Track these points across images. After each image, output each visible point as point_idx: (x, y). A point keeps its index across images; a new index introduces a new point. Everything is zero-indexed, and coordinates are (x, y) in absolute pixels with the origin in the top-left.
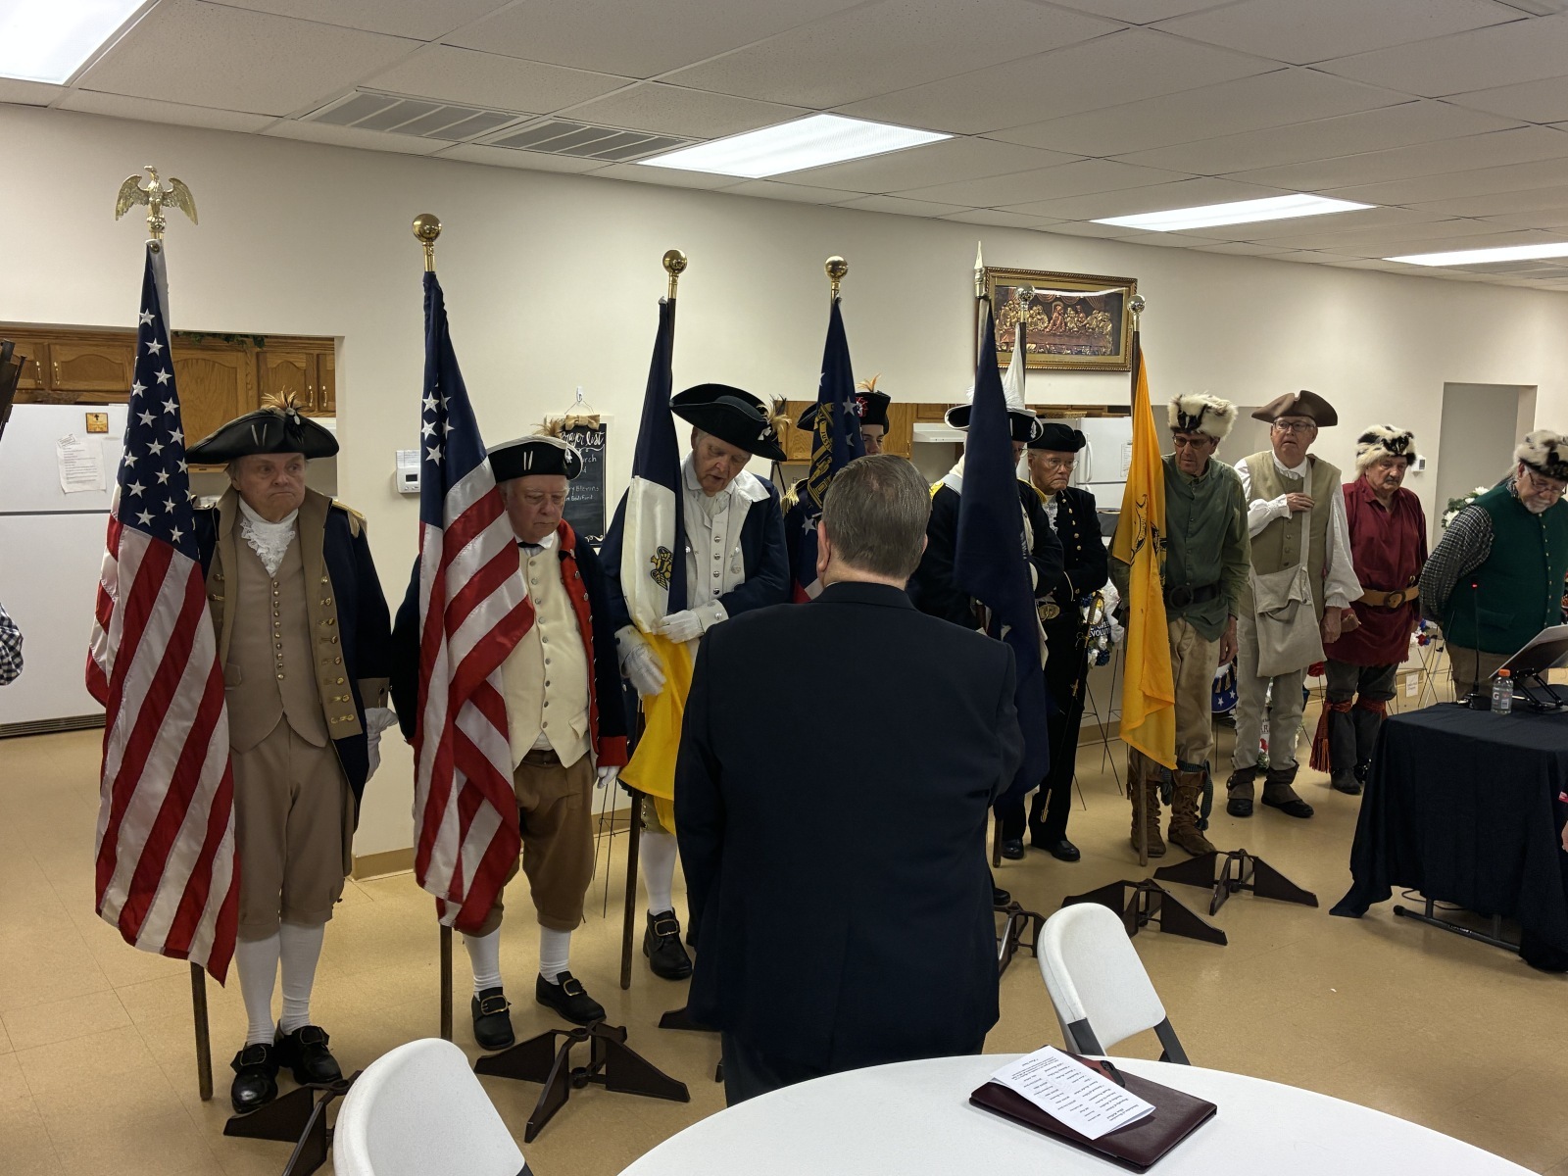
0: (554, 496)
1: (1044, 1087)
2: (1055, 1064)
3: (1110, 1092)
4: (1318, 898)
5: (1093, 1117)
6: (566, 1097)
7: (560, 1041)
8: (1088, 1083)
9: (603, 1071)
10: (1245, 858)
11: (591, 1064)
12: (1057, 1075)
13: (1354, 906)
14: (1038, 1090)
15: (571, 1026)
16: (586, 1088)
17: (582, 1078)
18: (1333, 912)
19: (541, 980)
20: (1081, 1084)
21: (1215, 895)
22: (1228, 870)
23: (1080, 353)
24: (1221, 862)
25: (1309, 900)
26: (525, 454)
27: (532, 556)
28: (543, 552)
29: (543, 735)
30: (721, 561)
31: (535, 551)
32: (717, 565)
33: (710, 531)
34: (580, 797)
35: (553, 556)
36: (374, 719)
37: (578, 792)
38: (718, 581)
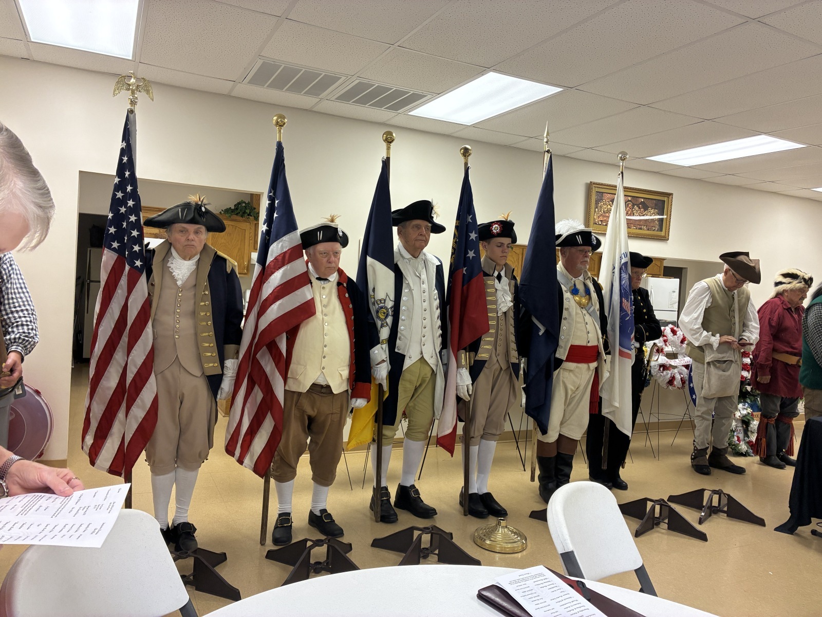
0: (334, 253)
2: (543, 578)
4: (766, 522)
8: (563, 593)
9: (330, 566)
10: (722, 494)
13: (788, 528)
15: (318, 537)
17: (317, 568)
18: (776, 529)
19: (311, 513)
21: (703, 514)
22: (711, 499)
23: (641, 229)
24: (707, 495)
25: (760, 522)
26: (318, 233)
27: (324, 284)
28: (330, 283)
29: (322, 374)
30: (426, 294)
31: (326, 282)
32: (425, 296)
33: (420, 278)
34: (339, 415)
35: (335, 284)
36: (231, 365)
37: (338, 412)
38: (426, 305)
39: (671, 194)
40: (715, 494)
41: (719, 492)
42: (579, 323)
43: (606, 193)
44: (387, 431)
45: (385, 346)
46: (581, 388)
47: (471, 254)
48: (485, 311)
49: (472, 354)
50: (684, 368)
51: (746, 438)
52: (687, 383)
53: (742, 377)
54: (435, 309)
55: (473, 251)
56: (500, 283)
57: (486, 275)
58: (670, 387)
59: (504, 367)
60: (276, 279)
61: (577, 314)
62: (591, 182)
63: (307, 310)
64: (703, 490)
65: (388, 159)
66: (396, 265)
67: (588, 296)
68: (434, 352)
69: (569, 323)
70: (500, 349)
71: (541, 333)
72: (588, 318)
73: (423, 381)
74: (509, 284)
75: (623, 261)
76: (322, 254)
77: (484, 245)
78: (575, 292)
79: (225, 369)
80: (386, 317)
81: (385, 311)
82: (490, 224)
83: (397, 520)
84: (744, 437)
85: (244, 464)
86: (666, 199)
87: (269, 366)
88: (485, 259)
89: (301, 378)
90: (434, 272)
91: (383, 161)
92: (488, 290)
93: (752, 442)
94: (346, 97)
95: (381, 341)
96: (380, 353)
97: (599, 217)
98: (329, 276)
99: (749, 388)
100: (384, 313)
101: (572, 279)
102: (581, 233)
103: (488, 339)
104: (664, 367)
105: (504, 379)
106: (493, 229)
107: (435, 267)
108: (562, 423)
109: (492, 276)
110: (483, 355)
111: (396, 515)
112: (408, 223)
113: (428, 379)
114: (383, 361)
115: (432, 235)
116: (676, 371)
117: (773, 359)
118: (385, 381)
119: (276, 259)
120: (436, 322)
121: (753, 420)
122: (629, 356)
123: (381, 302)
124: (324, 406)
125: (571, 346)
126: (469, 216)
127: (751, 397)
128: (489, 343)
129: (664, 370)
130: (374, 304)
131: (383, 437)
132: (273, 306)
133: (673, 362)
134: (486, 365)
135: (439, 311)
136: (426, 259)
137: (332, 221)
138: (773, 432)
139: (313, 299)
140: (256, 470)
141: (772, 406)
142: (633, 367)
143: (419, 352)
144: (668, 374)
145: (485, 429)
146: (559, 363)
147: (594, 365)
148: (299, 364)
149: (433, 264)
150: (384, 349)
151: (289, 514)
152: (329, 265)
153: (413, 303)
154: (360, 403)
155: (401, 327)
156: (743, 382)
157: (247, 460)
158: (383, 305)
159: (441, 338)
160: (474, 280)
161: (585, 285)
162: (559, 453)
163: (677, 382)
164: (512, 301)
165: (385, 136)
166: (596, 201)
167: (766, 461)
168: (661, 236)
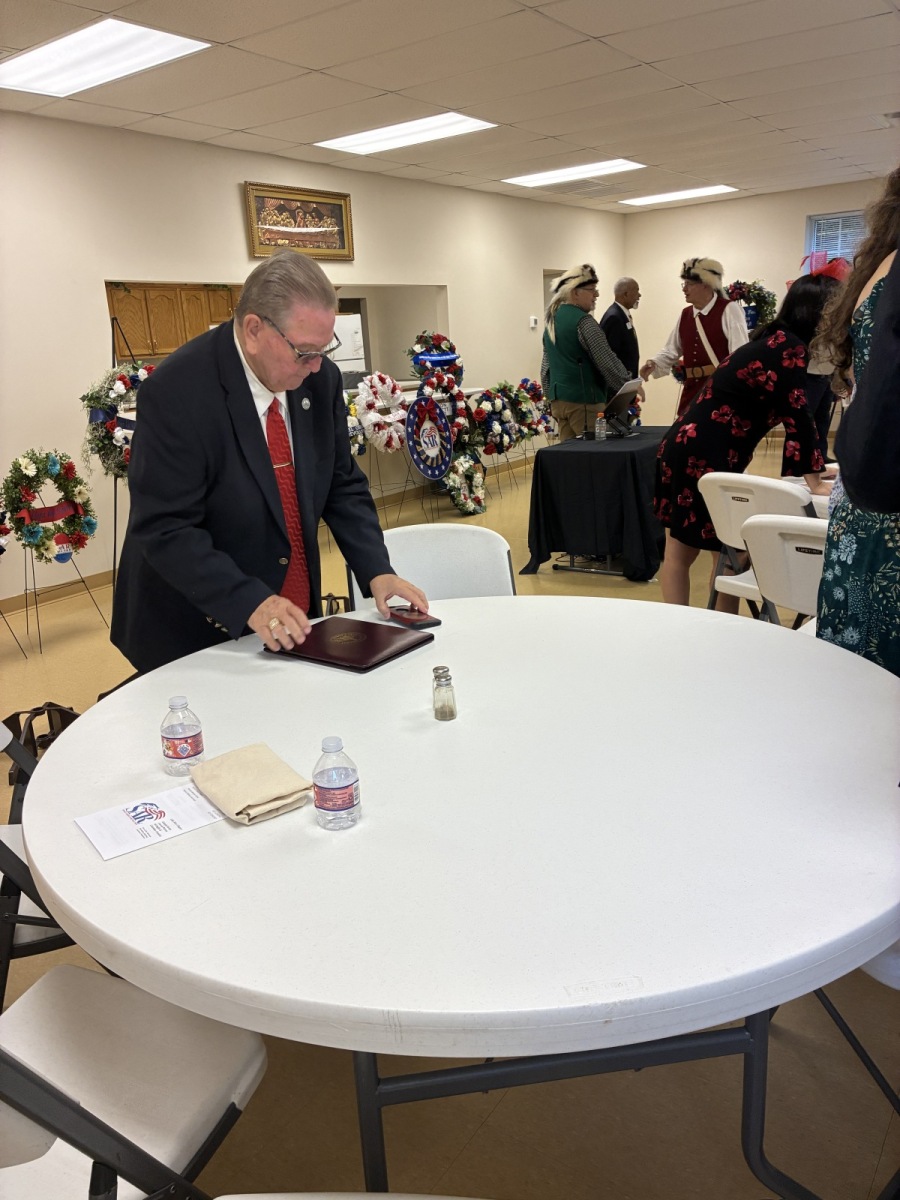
7: (23, 718)
11: (51, 731)
13: (531, 569)
18: (523, 572)
23: (319, 247)
39: (348, 195)
43: (268, 198)
50: (400, 425)
51: (472, 494)
52: (406, 441)
53: (459, 425)
58: (389, 450)
62: (246, 182)
84: (469, 494)
86: (342, 202)
93: (479, 497)
97: (264, 234)
99: (466, 437)
104: (379, 426)
116: (392, 429)
121: (476, 472)
127: (471, 447)
129: (379, 429)
133: (388, 419)
144: (384, 435)
156: (461, 430)
163: (396, 443)
166: (257, 210)
168: (344, 256)
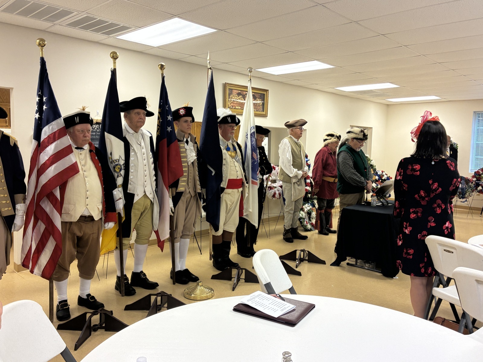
0: (87, 131)
1: (258, 303)
2: (261, 296)
3: (281, 303)
4: (326, 262)
5: (275, 311)
6: (90, 335)
7: (88, 315)
8: (273, 301)
9: (104, 325)
10: (305, 252)
11: (100, 323)
12: (262, 299)
13: (337, 263)
14: (256, 304)
15: (92, 311)
16: (97, 331)
17: (96, 328)
18: (332, 265)
19: (80, 298)
20: (271, 301)
21: (297, 262)
22: (300, 255)
24: (298, 253)
25: (323, 263)
26: (75, 118)
27: (80, 151)
28: (84, 150)
29: (86, 209)
30: (145, 155)
31: (81, 150)
32: (144, 157)
33: (141, 146)
34: (97, 234)
35: (88, 151)
36: (21, 208)
37: (96, 232)
38: (145, 162)
39: (268, 90)
40: (302, 251)
41: (303, 251)
42: (231, 166)
43: (234, 89)
44: (125, 241)
45: (121, 189)
46: (235, 203)
47: (169, 129)
48: (181, 162)
49: (174, 189)
50: (280, 188)
51: (310, 222)
52: (282, 195)
53: (306, 190)
54: (151, 164)
55: (170, 127)
56: (188, 145)
57: (179, 141)
58: (274, 199)
59: (193, 194)
60: (51, 150)
61: (230, 161)
62: (226, 83)
63: (73, 170)
64: (295, 251)
65: (115, 70)
66: (125, 138)
67: (235, 151)
68: (152, 191)
69: (226, 167)
70: (191, 184)
71: (213, 174)
72: (236, 163)
73: (146, 209)
74: (194, 146)
75: (252, 131)
76: (79, 131)
77: (176, 123)
78: (228, 149)
79: (16, 211)
80: (120, 170)
81: (119, 167)
82: (178, 110)
83: (136, 293)
84: (309, 221)
85: (34, 273)
86: (265, 93)
87: (47, 207)
88: (178, 132)
89: (72, 213)
90: (148, 140)
91: (111, 71)
92: (181, 150)
93: (313, 223)
94: (75, 24)
95: (117, 186)
96: (118, 193)
97: (231, 104)
98: (84, 145)
99: (309, 195)
100: (119, 168)
101: (226, 142)
102: (230, 116)
103: (183, 179)
104: (270, 188)
105: (193, 203)
106: (180, 112)
107: (149, 138)
108: (224, 224)
109: (183, 141)
110: (181, 189)
111: (135, 290)
112: (131, 111)
113: (149, 207)
114: (120, 198)
115: (147, 118)
116: (276, 189)
117: (323, 180)
118: (122, 211)
119: (48, 136)
120: (152, 172)
121: (313, 212)
122: (256, 184)
123: (116, 161)
124: (88, 229)
125: (229, 179)
126: (167, 106)
127: (311, 200)
128: (184, 181)
130: (112, 163)
131: (123, 245)
132: (50, 168)
133: (274, 185)
134: (183, 195)
135: (153, 165)
136: (143, 133)
137: (84, 110)
138: (324, 217)
139: (76, 162)
140: (43, 276)
141: (322, 204)
142: (258, 189)
143: (143, 191)
144: (272, 192)
145: (183, 232)
146: (223, 189)
147: (241, 189)
148: (69, 204)
149: (148, 136)
150: (120, 191)
151: (66, 301)
152: (85, 139)
153: (138, 161)
154: (111, 225)
155: (131, 177)
156: (307, 192)
157: (36, 270)
158: (118, 163)
159: (155, 181)
160: (173, 145)
161: (233, 145)
162: (223, 241)
163: (277, 196)
164: (195, 156)
165: (112, 54)
166: (229, 94)
167: (321, 232)
168: (264, 115)
